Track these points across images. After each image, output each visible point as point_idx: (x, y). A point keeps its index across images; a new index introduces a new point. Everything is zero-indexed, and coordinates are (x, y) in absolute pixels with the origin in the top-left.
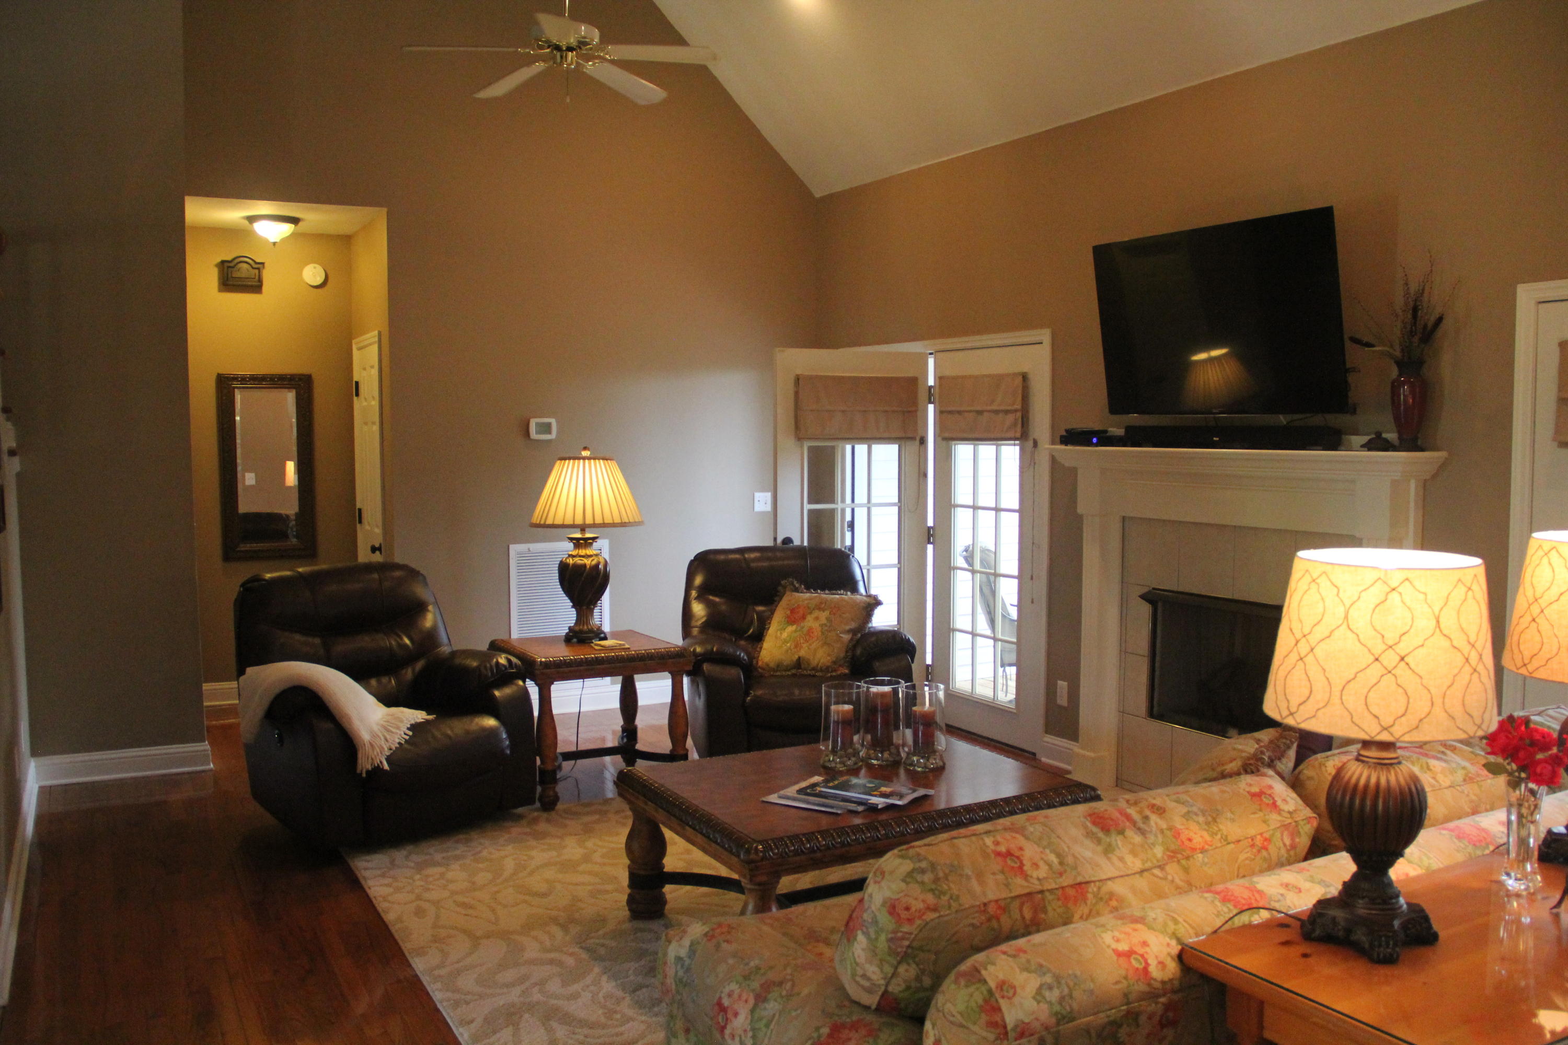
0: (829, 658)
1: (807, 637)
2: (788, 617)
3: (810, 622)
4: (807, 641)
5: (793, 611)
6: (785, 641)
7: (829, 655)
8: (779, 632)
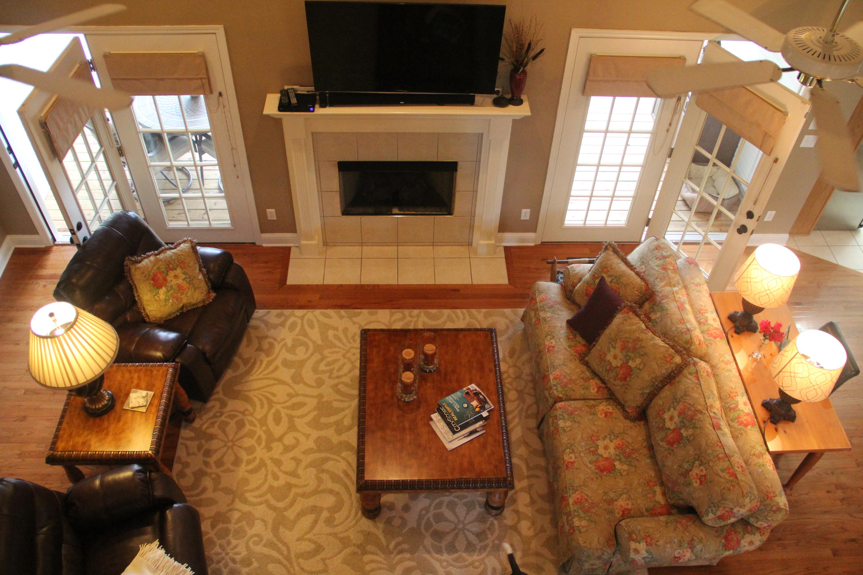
0: (203, 295)
1: (181, 291)
2: (154, 285)
3: (172, 281)
4: (183, 294)
5: (154, 279)
6: (166, 300)
7: (202, 293)
8: (156, 297)
